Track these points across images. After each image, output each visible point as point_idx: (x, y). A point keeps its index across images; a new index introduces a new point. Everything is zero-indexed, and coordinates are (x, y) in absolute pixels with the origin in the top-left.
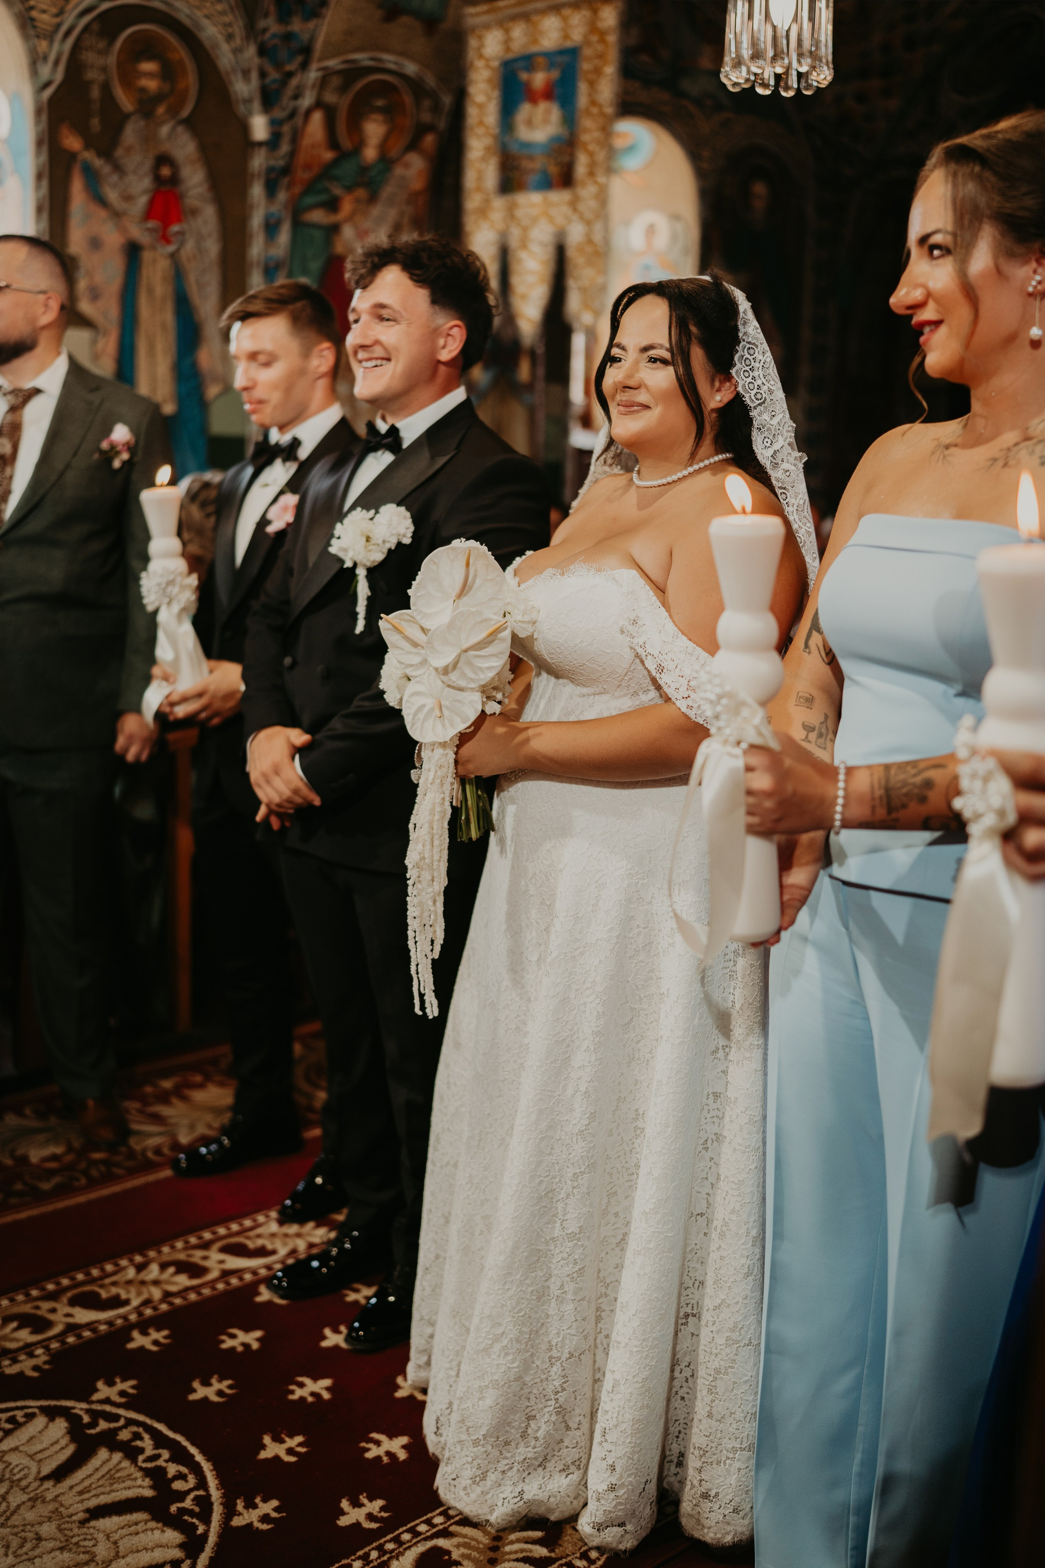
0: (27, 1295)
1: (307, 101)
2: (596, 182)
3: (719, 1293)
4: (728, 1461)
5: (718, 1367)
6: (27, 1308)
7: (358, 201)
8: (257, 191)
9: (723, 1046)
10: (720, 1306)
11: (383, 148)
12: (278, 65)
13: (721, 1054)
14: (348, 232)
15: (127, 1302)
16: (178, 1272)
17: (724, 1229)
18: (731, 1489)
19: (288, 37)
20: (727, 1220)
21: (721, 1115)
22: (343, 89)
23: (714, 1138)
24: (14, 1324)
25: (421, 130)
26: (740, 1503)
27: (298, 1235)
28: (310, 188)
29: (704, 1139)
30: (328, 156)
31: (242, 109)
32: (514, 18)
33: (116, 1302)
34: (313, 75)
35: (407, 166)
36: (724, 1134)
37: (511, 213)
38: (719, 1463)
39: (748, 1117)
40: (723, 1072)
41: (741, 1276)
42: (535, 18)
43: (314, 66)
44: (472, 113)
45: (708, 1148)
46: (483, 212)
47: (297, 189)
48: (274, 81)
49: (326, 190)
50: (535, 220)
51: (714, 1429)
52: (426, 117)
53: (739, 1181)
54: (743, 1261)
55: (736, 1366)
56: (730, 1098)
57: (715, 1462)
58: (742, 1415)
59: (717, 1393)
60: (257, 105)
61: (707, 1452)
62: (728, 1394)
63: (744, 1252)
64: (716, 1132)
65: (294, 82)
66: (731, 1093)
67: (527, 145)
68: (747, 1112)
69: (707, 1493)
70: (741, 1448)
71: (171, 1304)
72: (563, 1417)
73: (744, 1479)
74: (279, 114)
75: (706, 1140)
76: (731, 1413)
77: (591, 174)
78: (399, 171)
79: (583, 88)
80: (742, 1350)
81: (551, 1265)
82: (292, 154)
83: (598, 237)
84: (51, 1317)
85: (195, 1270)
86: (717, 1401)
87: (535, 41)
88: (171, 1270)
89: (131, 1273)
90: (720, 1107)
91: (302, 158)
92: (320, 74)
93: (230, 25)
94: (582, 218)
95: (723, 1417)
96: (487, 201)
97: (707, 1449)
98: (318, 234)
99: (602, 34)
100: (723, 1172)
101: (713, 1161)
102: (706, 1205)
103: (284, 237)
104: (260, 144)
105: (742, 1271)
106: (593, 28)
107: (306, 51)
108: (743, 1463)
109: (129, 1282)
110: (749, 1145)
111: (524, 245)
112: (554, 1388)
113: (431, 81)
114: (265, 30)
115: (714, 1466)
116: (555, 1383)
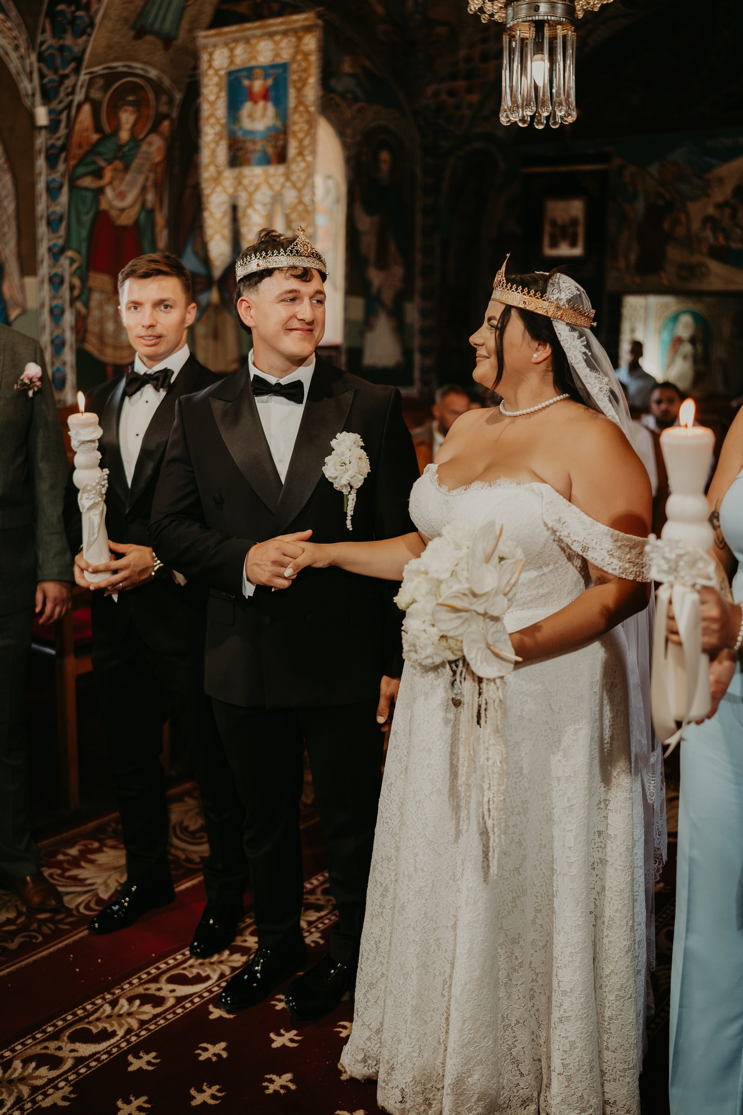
0: (34, 1038)
1: (79, 97)
2: (304, 160)
3: (609, 965)
4: (620, 1079)
5: (611, 1015)
6: (38, 1049)
7: (115, 170)
8: (41, 162)
9: (604, 800)
10: (610, 974)
11: (133, 130)
12: (56, 71)
13: (602, 806)
14: (109, 192)
15: (114, 1034)
16: (142, 1004)
17: (611, 922)
18: (624, 1097)
19: (62, 49)
20: (612, 916)
21: (603, 846)
22: (105, 88)
23: (599, 861)
24: (33, 1065)
25: (160, 118)
26: (630, 1106)
27: (221, 962)
28: (81, 162)
29: (592, 862)
30: (95, 137)
31: (28, 102)
32: (236, 41)
33: (105, 1035)
34: (83, 77)
35: (150, 144)
36: (608, 859)
37: (239, 181)
38: (615, 1080)
39: (625, 847)
40: (604, 817)
41: (624, 953)
42: (253, 41)
43: (83, 72)
44: (206, 109)
45: (595, 868)
46: (217, 179)
47: (73, 162)
48: (51, 81)
49: (94, 163)
50: (257, 187)
51: (610, 1057)
52: (163, 109)
53: (621, 890)
54: (625, 943)
55: (623, 1013)
56: (610, 835)
57: (612, 1080)
58: (628, 1046)
59: (611, 1033)
60: (38, 98)
61: (606, 1073)
62: (618, 1033)
63: (625, 937)
64: (600, 857)
65: (69, 83)
66: (611, 831)
67: (251, 132)
68: (624, 844)
69: (608, 1101)
70: (629, 1068)
71: (147, 1029)
72: (517, 1066)
73: (632, 1089)
74: (54, 105)
75: (594, 863)
76: (621, 1046)
77: (301, 153)
78: (144, 147)
79: (292, 93)
80: (626, 1002)
81: (499, 963)
82: (69, 136)
83: (306, 200)
84: (60, 1054)
85: (157, 1001)
86: (611, 1039)
87: (254, 58)
88: (137, 1002)
89: (108, 1009)
90: (602, 841)
91: (75, 139)
92: (87, 77)
93: (15, 38)
94: (294, 186)
95: (616, 1049)
96: (220, 173)
97: (606, 1071)
98: (89, 196)
99: (306, 56)
100: (608, 884)
101: (598, 877)
102: (594, 906)
103: (64, 198)
104: (41, 128)
105: (625, 950)
106: (297, 49)
107: (79, 60)
108: (631, 1078)
109: (109, 1017)
110: (626, 865)
111: (250, 205)
112: (508, 1046)
113: (167, 83)
114: (42, 43)
115: (612, 1083)
116: (508, 1043)
